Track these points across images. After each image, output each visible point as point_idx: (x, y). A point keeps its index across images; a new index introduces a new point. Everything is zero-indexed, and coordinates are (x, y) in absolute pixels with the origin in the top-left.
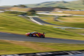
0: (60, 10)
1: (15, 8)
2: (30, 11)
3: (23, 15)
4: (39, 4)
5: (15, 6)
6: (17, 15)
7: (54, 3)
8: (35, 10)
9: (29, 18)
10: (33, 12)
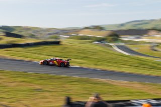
0: (157, 33)
1: (87, 30)
2: (110, 36)
3: (102, 42)
4: (122, 25)
5: (86, 28)
6: (91, 42)
7: (146, 23)
8: (118, 34)
9: (111, 46)
10: (116, 37)
